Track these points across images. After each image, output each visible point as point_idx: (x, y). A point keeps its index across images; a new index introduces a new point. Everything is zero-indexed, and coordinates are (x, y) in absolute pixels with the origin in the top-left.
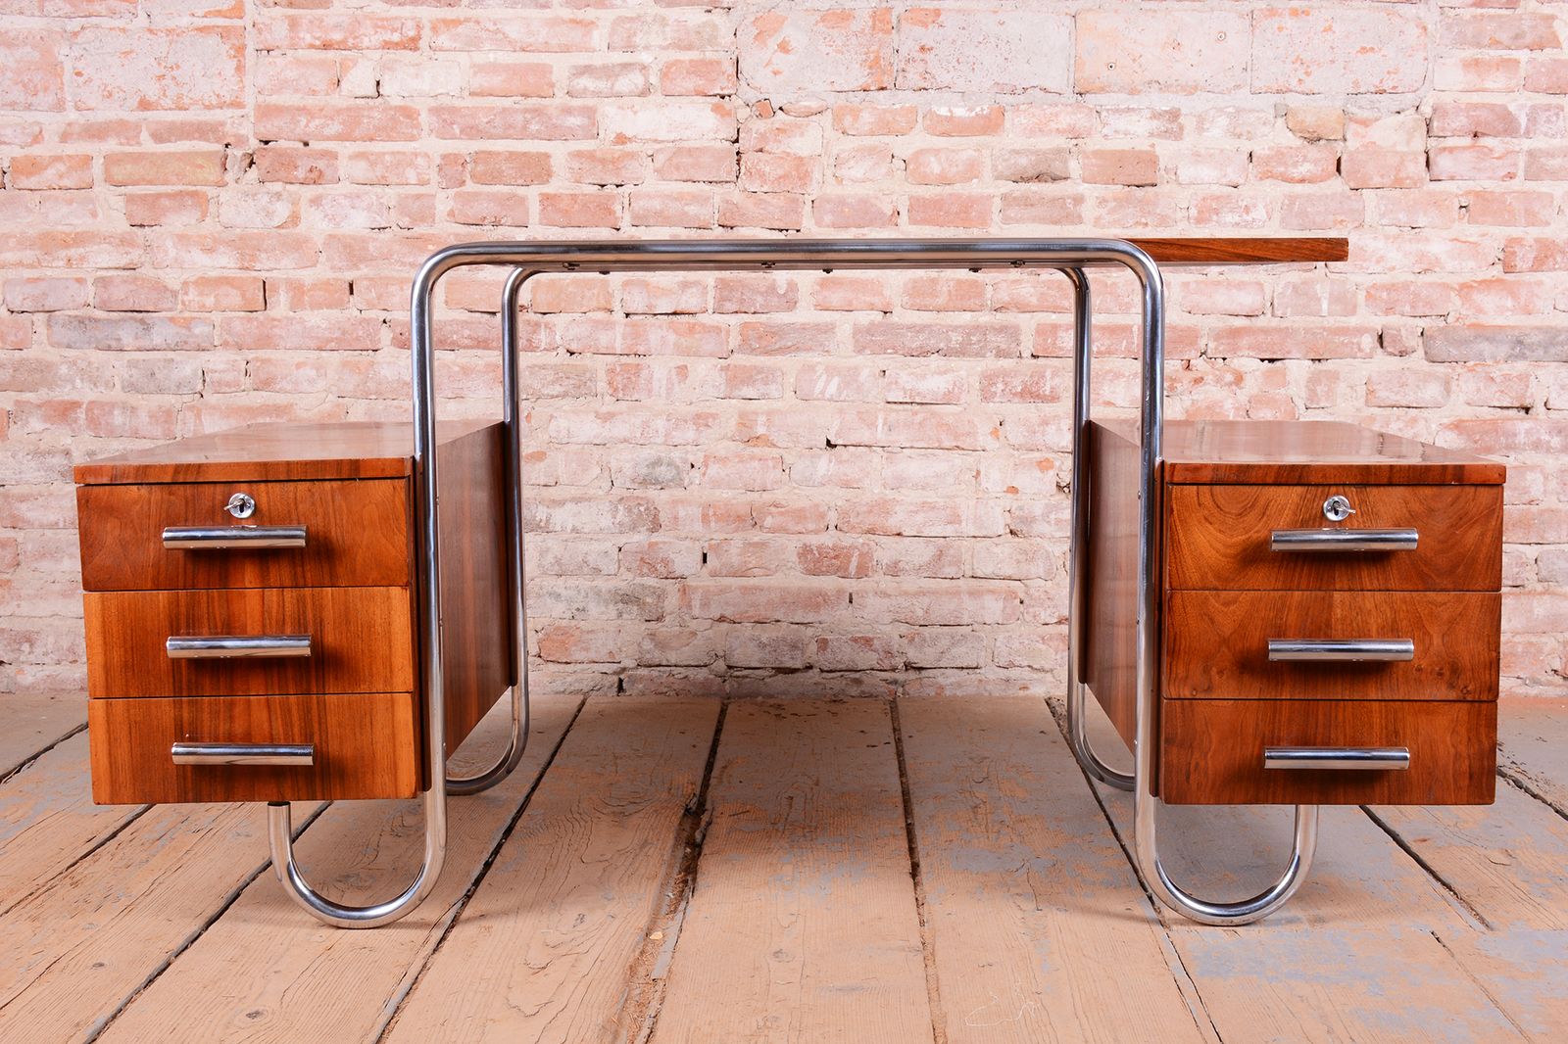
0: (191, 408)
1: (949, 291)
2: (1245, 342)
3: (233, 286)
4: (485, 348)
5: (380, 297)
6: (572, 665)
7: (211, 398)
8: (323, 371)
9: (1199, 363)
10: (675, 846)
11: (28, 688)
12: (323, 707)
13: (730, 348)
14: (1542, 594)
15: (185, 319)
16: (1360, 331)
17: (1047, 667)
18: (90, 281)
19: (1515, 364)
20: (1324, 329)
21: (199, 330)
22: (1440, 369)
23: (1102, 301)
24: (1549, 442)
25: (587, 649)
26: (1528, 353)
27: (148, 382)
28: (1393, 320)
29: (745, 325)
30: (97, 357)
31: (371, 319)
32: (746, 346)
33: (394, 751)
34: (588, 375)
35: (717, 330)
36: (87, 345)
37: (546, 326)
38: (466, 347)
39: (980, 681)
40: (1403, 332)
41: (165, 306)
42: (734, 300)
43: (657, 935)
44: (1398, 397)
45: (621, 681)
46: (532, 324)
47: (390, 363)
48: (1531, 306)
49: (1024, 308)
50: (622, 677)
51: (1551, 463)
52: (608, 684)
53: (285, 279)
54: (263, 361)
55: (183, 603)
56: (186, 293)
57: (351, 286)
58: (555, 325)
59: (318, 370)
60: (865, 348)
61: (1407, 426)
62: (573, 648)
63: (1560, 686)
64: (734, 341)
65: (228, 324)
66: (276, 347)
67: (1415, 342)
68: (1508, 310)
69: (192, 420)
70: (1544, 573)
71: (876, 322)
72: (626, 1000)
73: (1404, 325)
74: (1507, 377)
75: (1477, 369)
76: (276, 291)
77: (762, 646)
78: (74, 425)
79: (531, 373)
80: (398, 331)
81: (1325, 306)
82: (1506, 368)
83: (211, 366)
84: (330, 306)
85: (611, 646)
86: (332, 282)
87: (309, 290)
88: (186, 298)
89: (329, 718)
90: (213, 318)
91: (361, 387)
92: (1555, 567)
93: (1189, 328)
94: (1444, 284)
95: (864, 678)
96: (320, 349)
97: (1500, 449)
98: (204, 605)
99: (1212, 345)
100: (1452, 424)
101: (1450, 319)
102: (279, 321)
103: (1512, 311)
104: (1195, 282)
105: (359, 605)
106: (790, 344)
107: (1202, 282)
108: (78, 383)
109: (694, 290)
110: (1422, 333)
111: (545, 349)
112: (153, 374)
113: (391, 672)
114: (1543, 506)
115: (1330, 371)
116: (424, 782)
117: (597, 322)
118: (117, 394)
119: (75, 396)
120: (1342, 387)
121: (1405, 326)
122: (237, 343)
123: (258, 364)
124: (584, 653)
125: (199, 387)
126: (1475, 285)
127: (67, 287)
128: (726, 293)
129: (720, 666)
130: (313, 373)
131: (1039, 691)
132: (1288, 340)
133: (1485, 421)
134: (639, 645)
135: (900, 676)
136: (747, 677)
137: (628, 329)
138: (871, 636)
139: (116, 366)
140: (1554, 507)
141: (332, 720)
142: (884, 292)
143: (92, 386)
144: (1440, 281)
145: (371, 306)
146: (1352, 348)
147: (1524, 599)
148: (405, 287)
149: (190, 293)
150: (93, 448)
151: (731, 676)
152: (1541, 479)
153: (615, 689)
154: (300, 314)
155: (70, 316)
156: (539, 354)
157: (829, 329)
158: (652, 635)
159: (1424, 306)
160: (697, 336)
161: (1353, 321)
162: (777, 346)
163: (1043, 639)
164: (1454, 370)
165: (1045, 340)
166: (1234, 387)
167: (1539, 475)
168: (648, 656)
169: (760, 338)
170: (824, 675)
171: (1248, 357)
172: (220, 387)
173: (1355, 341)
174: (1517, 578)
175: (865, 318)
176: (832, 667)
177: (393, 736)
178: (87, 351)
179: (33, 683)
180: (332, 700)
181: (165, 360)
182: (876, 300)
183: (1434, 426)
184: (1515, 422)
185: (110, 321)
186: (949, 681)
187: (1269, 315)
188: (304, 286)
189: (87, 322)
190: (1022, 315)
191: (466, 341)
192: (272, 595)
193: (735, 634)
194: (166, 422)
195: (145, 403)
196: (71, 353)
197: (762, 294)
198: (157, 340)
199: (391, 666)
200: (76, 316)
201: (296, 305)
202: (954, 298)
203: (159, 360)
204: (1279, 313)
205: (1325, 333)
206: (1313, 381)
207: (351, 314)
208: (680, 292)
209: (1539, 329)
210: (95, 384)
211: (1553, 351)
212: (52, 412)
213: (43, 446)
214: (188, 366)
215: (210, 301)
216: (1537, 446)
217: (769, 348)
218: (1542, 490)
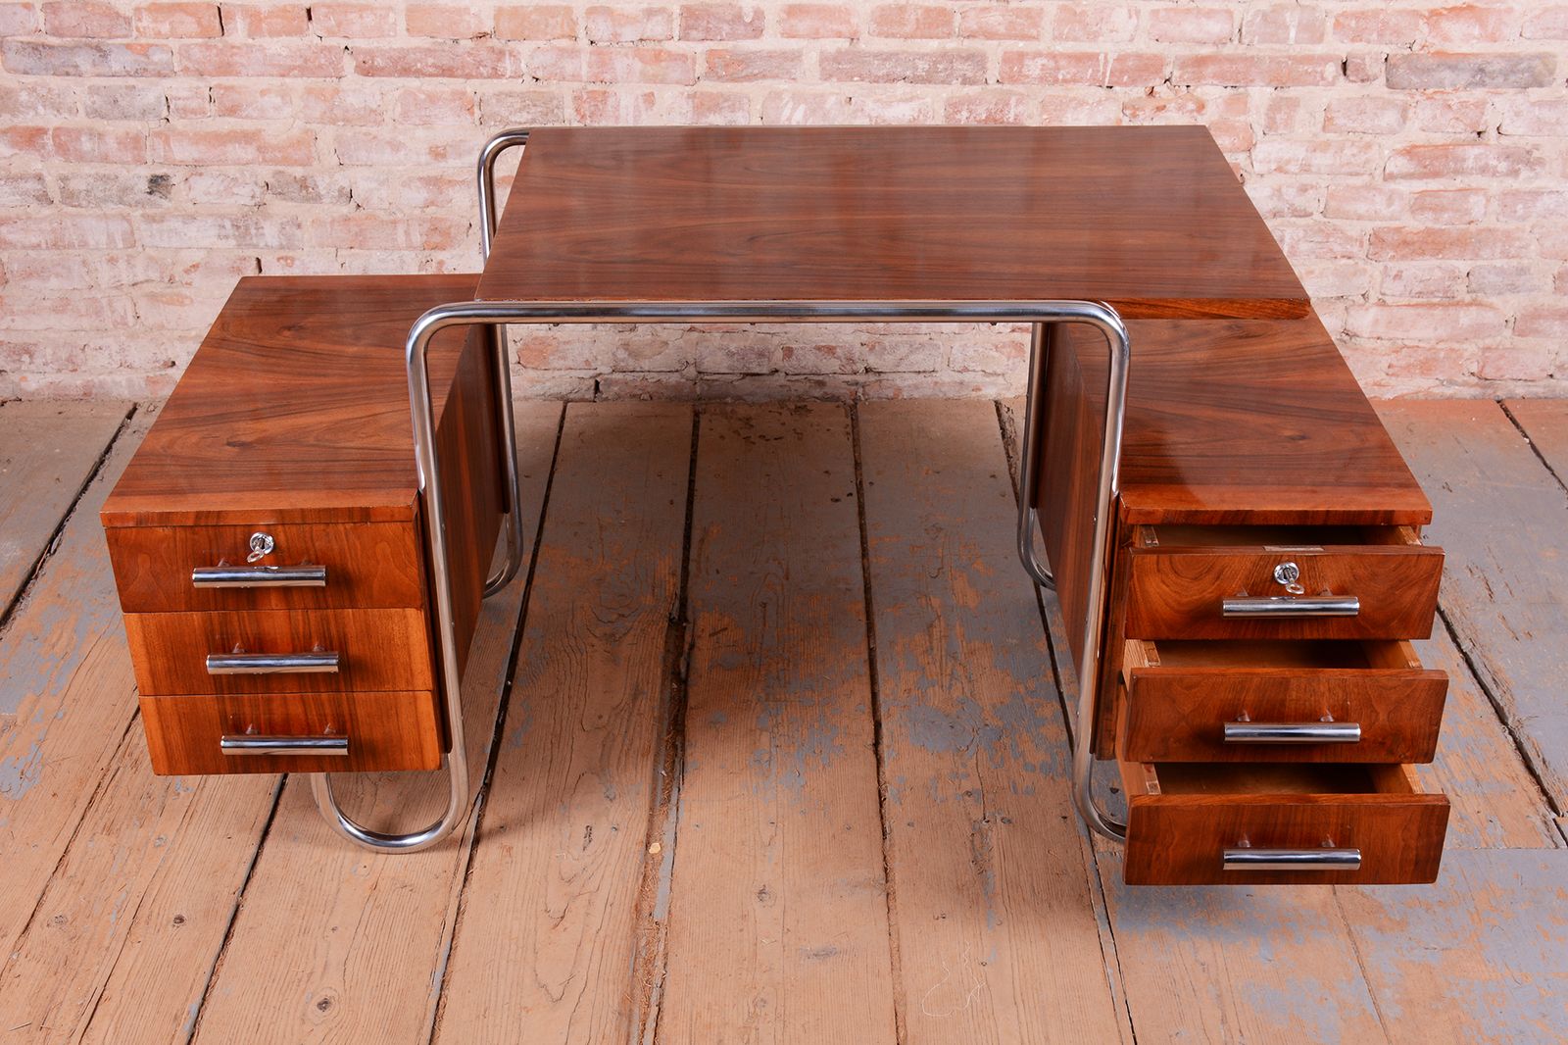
0: (158, 134)
1: (917, 19)
2: (1210, 69)
3: (186, 12)
4: (451, 76)
5: (339, 25)
6: (551, 372)
7: (178, 123)
8: (288, 99)
9: (1162, 90)
10: (663, 684)
11: (34, 393)
12: (352, 702)
13: (697, 76)
14: (1470, 304)
15: (141, 45)
16: (1325, 59)
17: (999, 371)
18: (38, 6)
19: (1474, 92)
20: (1289, 58)
21: (158, 57)
22: (1400, 97)
23: (1070, 29)
24: (1496, 167)
25: (564, 358)
26: (1486, 79)
27: (112, 107)
28: (1359, 47)
29: (711, 53)
30: (56, 83)
31: (331, 47)
32: (712, 72)
33: (419, 735)
34: (555, 102)
35: (683, 57)
36: (44, 72)
37: (511, 54)
38: (431, 75)
39: (936, 383)
40: (1367, 60)
41: (118, 33)
42: (700, 29)
43: (655, 848)
44: (1355, 125)
45: (597, 383)
46: (496, 51)
47: (354, 91)
48: (1498, 34)
49: (990, 35)
50: (598, 379)
51: (1495, 186)
52: (585, 388)
53: (240, 5)
54: (227, 88)
55: (216, 622)
56: (140, 20)
57: (309, 11)
58: (519, 53)
59: (283, 97)
60: (831, 76)
61: (1360, 152)
62: (551, 358)
63: (1477, 385)
64: (701, 68)
65: (187, 51)
66: (238, 74)
67: (1378, 69)
68: (1474, 38)
69: (162, 147)
70: (1474, 286)
71: (843, 50)
72: (636, 958)
73: (1370, 51)
74: (1463, 104)
75: (1435, 97)
76: (232, 18)
77: (730, 354)
78: (43, 151)
79: (498, 101)
80: (361, 58)
81: (1292, 34)
82: (1464, 96)
83: (174, 93)
84: (289, 34)
85: (587, 355)
86: (289, 8)
87: (266, 18)
88: (140, 24)
89: (358, 711)
90: (171, 45)
91: (328, 114)
92: (1486, 281)
93: (1155, 56)
94: (1414, 11)
95: (827, 379)
96: (283, 76)
97: (1448, 173)
98: (236, 624)
99: (1177, 73)
100: (1405, 149)
101: (1416, 47)
102: (239, 48)
103: (1478, 39)
104: (1166, 9)
105: (378, 623)
106: (756, 71)
107: (1172, 9)
108: (41, 110)
109: (660, 18)
110: (1386, 59)
111: (510, 77)
112: (116, 101)
113: (412, 675)
114: (1481, 226)
115: (1291, 98)
116: (446, 745)
117: (562, 51)
118: (81, 120)
119: (39, 123)
120: (1301, 114)
121: (1369, 53)
122: (198, 70)
123: (222, 92)
124: (562, 362)
125: (165, 113)
126: (1445, 12)
127: (15, 13)
128: (691, 22)
129: (691, 372)
130: (278, 101)
131: (990, 392)
132: (1253, 69)
133: (1437, 147)
134: (613, 354)
135: (861, 378)
136: (717, 380)
137: (594, 58)
138: (834, 345)
139: (77, 91)
140: (1492, 227)
141: (361, 712)
142: (852, 21)
143: (56, 113)
144: (1409, 8)
145: (331, 33)
146: (1315, 76)
147: (1452, 311)
148: (364, 15)
149: (144, 20)
150: (65, 173)
151: (701, 379)
152: (1484, 202)
153: (592, 391)
154: (258, 41)
155: (22, 42)
156: (504, 81)
157: (795, 57)
158: (626, 346)
159: (1391, 34)
160: (663, 64)
161: (1319, 50)
162: (744, 74)
163: (996, 347)
164: (1412, 96)
165: (1011, 69)
166: (1195, 114)
167: (1481, 198)
168: (622, 364)
169: (727, 65)
170: (789, 378)
171: (1212, 84)
172: (185, 112)
173: (1319, 70)
174: (1447, 292)
175: (832, 45)
176: (796, 372)
177: (417, 724)
178: (45, 77)
179: (37, 390)
180: (359, 696)
181: (127, 87)
182: (843, 28)
183: (1386, 152)
184: (1466, 147)
185: (64, 48)
186: (906, 383)
187: (1236, 42)
188: (259, 13)
189: (41, 49)
190: (990, 42)
191: (431, 70)
192: (298, 615)
193: (705, 343)
194: (135, 148)
195: (112, 128)
196: (30, 79)
197: (728, 22)
198: (116, 67)
199: (411, 670)
200: (29, 43)
201: (254, 31)
202: (922, 27)
203: (121, 87)
204: (1246, 41)
205: (1290, 62)
206: (1274, 107)
207: (311, 42)
208: (645, 20)
209: (1502, 56)
210: (58, 111)
211: (1512, 78)
212: (18, 138)
213: (14, 171)
214: (151, 93)
215: (165, 28)
216: (1484, 170)
217: (735, 76)
218: (1483, 212)
